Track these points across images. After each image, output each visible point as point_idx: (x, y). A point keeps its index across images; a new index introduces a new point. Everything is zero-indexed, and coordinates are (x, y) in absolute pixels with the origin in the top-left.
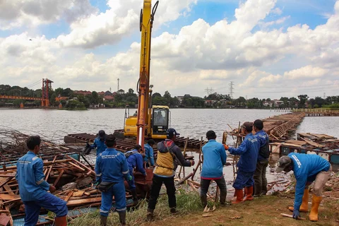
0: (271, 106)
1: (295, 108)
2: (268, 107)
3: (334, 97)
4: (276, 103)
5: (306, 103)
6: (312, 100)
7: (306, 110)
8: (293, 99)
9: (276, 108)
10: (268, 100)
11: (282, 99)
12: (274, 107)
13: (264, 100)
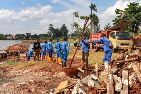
0: (11, 38)
1: (25, 39)
2: (9, 39)
3: (43, 34)
4: (14, 37)
5: (30, 37)
6: (32, 35)
7: (30, 41)
8: (23, 35)
9: (14, 39)
10: (10, 35)
11: (17, 35)
12: (13, 39)
13: (7, 35)
